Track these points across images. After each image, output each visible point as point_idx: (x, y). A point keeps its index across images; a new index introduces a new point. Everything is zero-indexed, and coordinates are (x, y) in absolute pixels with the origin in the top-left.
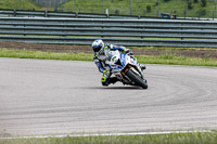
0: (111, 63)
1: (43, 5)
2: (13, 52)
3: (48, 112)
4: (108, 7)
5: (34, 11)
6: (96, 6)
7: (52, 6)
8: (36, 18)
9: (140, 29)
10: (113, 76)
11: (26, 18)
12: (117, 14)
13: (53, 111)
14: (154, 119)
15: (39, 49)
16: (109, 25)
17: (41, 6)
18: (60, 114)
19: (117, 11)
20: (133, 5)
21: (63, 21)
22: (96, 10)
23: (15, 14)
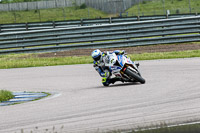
0: (110, 65)
1: (110, 13)
2: (83, 58)
3: (116, 110)
4: (169, 7)
5: (100, 18)
7: (117, 12)
8: (103, 25)
10: (113, 76)
11: (95, 25)
12: (178, 14)
13: (120, 109)
17: (107, 13)
19: (177, 11)
20: (192, 4)
22: (158, 12)
23: (83, 24)
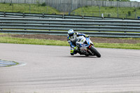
0: (81, 43)
2: (42, 41)
3: (64, 80)
4: (103, 12)
5: (55, 14)
6: (95, 12)
8: (57, 19)
9: (123, 27)
12: (109, 17)
13: (67, 79)
14: (133, 85)
15: (59, 39)
16: (104, 23)
17: (60, 12)
19: (109, 15)
20: (119, 11)
21: (74, 21)
22: (95, 14)
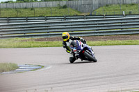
1: (83, 12)
5: (77, 16)
8: (79, 20)
18: (98, 80)
19: (130, 12)
23: (65, 19)
